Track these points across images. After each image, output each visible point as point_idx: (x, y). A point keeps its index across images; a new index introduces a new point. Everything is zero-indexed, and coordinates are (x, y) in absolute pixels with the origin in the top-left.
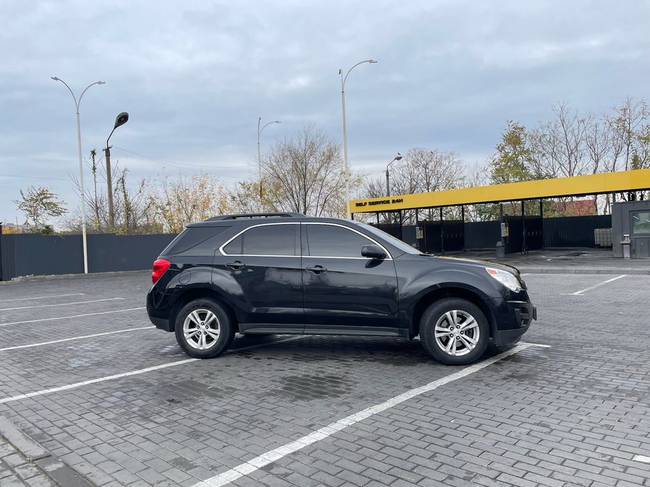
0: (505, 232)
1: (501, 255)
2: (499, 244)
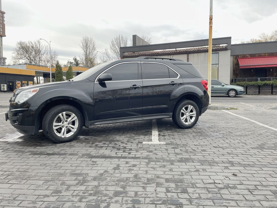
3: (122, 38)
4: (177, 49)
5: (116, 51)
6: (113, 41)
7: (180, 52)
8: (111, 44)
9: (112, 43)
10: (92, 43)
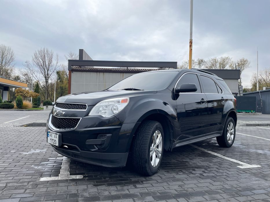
3: (47, 51)
4: (128, 68)
5: (40, 64)
6: (36, 53)
7: (132, 71)
8: (34, 57)
9: (35, 55)
10: (11, 52)
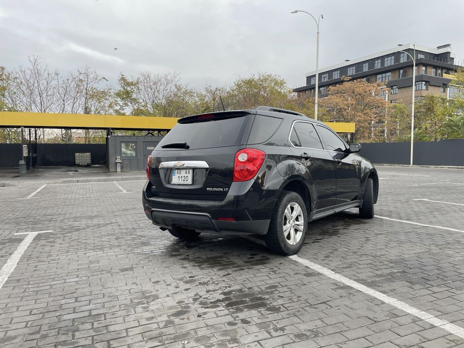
0: (25, 153)
1: (24, 171)
2: (22, 162)
